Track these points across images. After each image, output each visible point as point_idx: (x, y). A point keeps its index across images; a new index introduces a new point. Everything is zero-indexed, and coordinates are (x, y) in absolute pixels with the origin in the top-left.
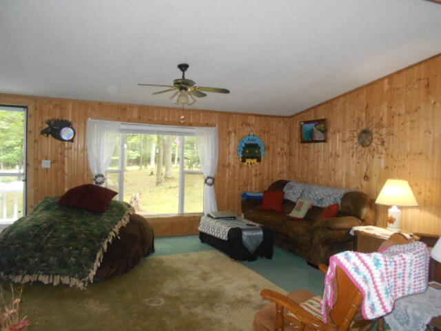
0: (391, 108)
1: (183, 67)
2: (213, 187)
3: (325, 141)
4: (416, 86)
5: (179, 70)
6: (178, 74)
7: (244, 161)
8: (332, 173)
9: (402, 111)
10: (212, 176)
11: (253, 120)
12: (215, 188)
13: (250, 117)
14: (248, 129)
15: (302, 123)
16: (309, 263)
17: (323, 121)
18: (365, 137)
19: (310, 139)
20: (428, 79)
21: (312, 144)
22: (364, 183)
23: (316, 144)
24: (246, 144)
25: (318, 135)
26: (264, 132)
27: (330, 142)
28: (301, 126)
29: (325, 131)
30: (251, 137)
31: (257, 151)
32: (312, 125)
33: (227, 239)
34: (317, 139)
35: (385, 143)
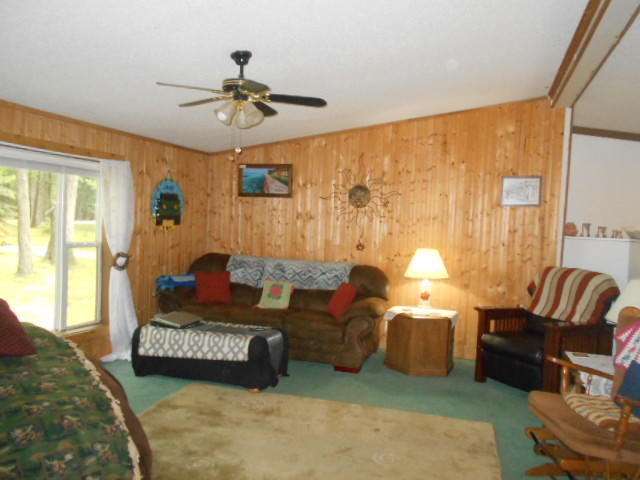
0: (397, 161)
1: (241, 58)
2: (125, 271)
3: (289, 195)
4: (431, 141)
5: (233, 62)
6: (232, 71)
7: (159, 223)
8: (300, 240)
9: (412, 167)
10: (125, 252)
11: (169, 154)
12: (128, 273)
13: (167, 148)
14: (165, 169)
15: (244, 167)
16: (337, 368)
17: (288, 167)
18: (359, 195)
19: (258, 191)
20: (445, 135)
21: (260, 199)
22: (357, 253)
23: (269, 199)
24: (162, 195)
25: (275, 186)
26: (183, 176)
27: (299, 197)
28: (240, 171)
29: (288, 183)
30: (169, 183)
31: (176, 207)
32: (264, 172)
33: (246, 359)
34: (272, 191)
35: (389, 205)
